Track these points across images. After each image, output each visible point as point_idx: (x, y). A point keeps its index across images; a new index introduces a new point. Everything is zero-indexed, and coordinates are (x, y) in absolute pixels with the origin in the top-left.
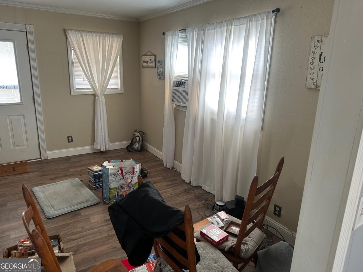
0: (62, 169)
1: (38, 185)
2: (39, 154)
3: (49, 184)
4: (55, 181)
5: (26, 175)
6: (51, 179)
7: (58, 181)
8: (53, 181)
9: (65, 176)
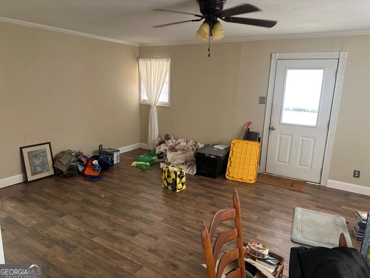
0: (334, 202)
1: (303, 206)
2: (319, 179)
3: (312, 211)
4: (320, 210)
5: (298, 194)
6: (318, 207)
7: (323, 211)
8: (318, 210)
9: (332, 210)
